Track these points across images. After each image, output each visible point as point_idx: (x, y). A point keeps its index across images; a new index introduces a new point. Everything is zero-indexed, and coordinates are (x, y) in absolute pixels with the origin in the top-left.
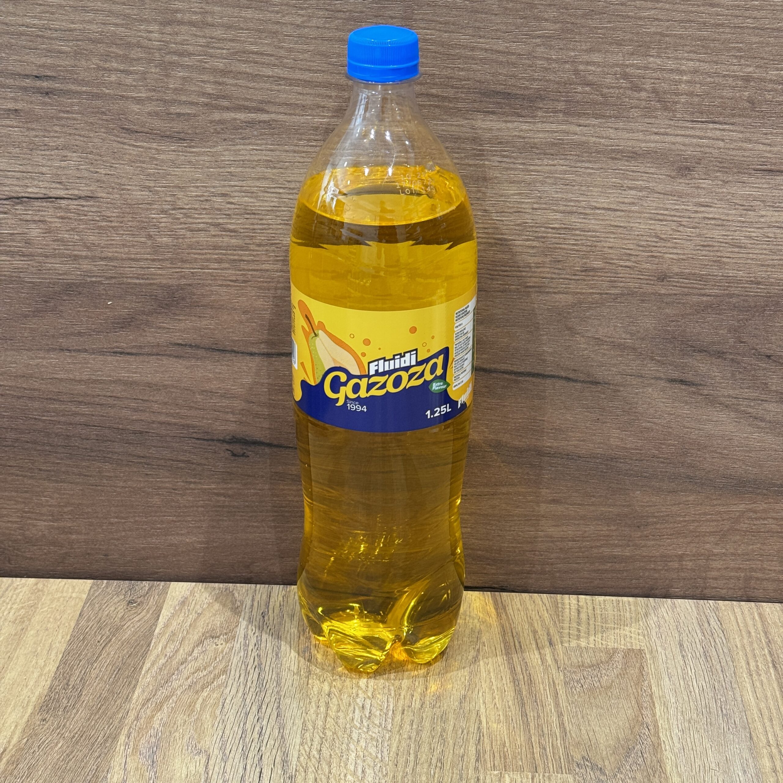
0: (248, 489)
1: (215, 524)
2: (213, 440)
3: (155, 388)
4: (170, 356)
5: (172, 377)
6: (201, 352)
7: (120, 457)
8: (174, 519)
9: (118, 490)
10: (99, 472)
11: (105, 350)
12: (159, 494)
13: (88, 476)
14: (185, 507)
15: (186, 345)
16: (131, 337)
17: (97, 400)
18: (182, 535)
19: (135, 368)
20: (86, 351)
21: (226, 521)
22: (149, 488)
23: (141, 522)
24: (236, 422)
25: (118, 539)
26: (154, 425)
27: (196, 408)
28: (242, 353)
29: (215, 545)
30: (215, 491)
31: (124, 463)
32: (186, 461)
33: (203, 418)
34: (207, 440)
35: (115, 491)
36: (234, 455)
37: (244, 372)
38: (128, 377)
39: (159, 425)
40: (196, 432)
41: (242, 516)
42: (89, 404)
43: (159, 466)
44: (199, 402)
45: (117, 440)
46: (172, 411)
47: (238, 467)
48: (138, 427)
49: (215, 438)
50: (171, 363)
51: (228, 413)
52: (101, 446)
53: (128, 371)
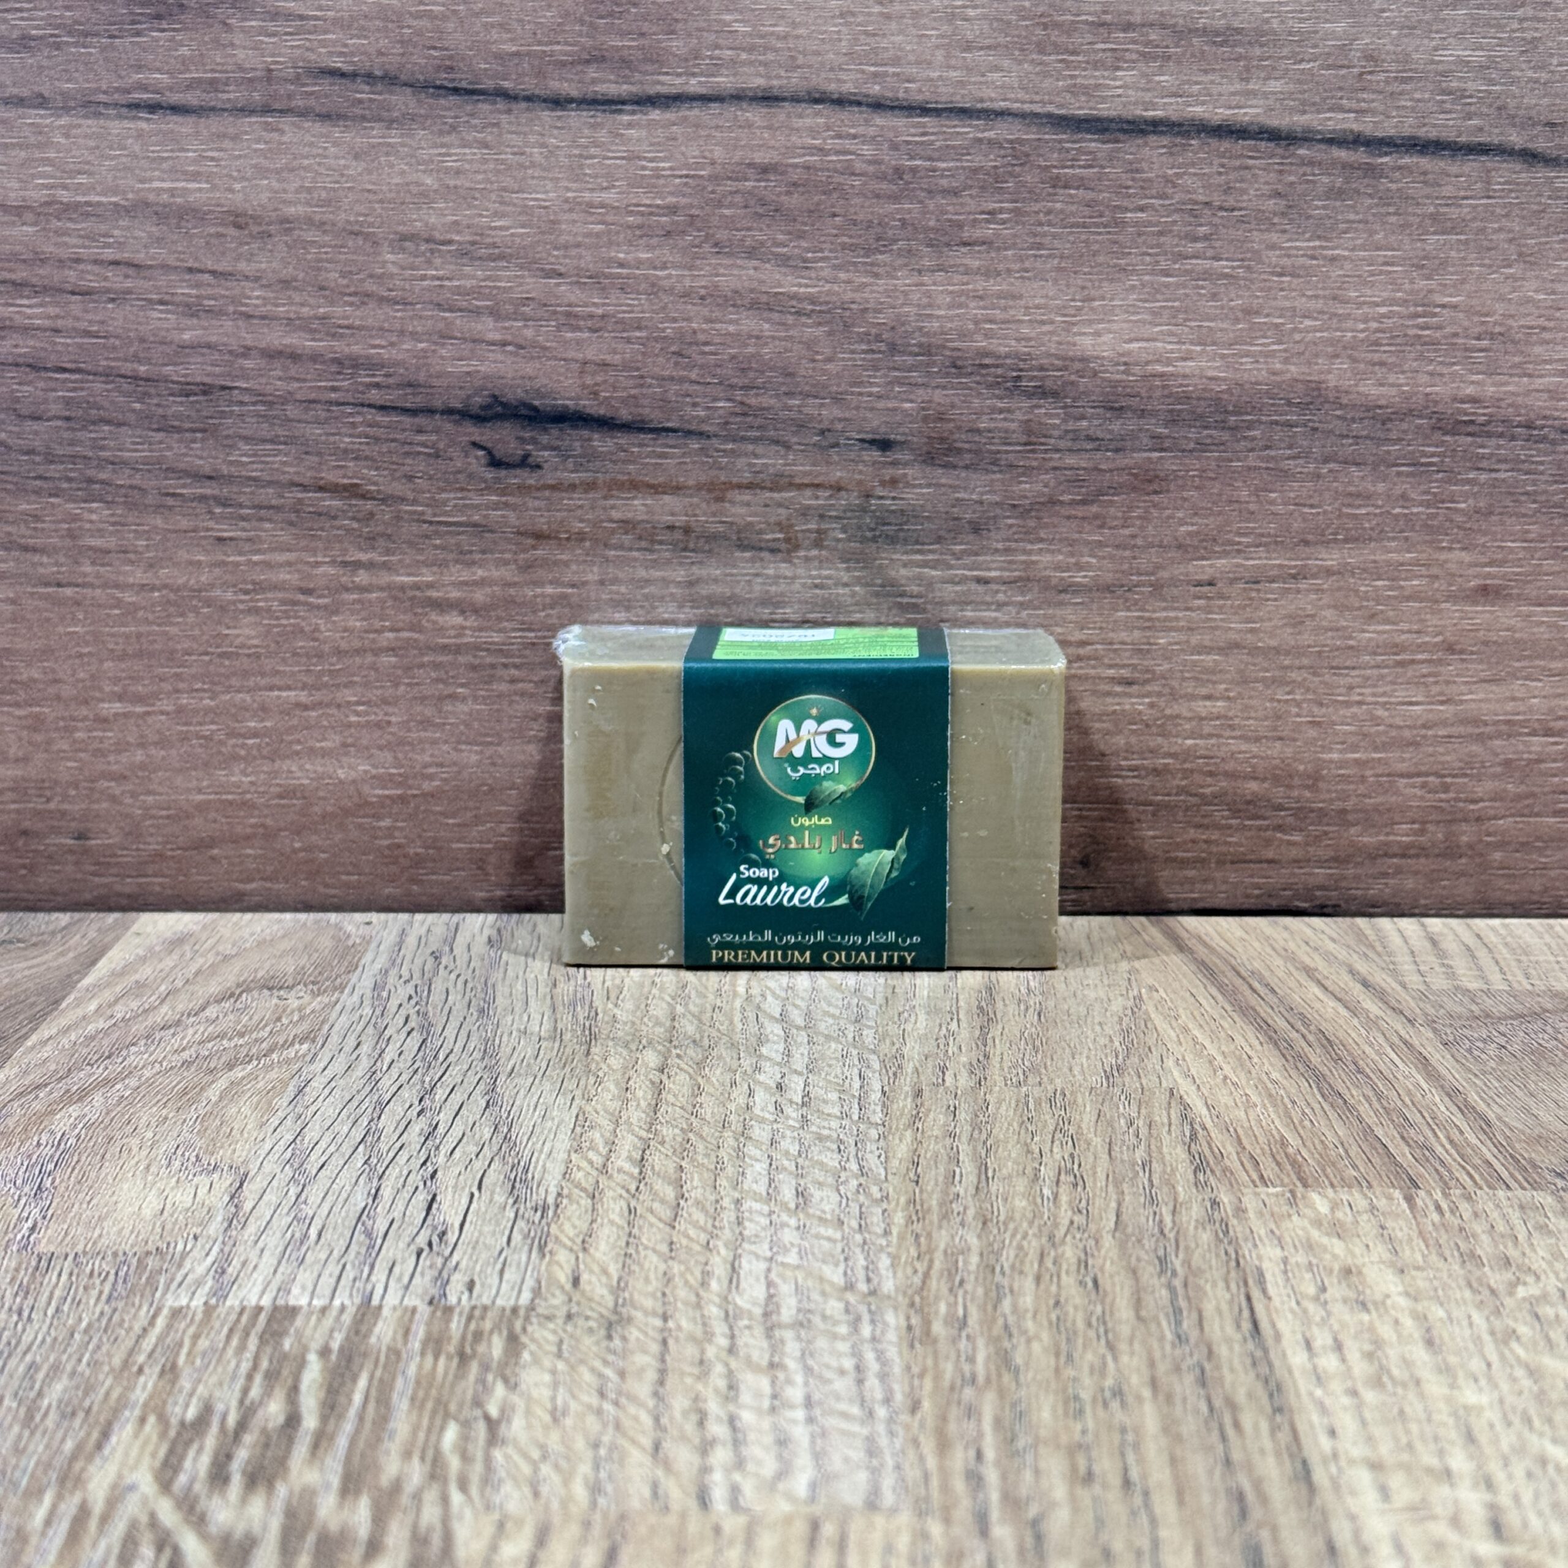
0: (536, 583)
1: (429, 712)
2: (430, 411)
3: (255, 229)
4: (303, 113)
5: (309, 190)
6: (401, 100)
7: (137, 480)
8: (303, 696)
9: (129, 597)
10: (71, 535)
11: (102, 98)
12: (257, 611)
13: (35, 550)
14: (339, 652)
15: (354, 75)
16: (184, 51)
17: (71, 275)
18: (325, 753)
19: (195, 161)
20: (41, 101)
21: (464, 699)
22: (226, 585)
23: (196, 711)
24: (504, 344)
25: (122, 778)
26: (248, 364)
27: (382, 300)
28: (528, 99)
29: (427, 786)
30: (435, 594)
31: (150, 500)
32: (346, 488)
33: (402, 333)
34: (413, 412)
35: (119, 604)
36: (495, 463)
37: (533, 165)
38: (172, 192)
39: (262, 363)
40: (377, 385)
41: (513, 681)
42: (45, 290)
43: (260, 507)
44: (392, 276)
45: (132, 418)
46: (305, 310)
47: (506, 505)
48: (197, 370)
49: (438, 403)
50: (308, 138)
51: (477, 312)
52: (79, 442)
53: (173, 170)
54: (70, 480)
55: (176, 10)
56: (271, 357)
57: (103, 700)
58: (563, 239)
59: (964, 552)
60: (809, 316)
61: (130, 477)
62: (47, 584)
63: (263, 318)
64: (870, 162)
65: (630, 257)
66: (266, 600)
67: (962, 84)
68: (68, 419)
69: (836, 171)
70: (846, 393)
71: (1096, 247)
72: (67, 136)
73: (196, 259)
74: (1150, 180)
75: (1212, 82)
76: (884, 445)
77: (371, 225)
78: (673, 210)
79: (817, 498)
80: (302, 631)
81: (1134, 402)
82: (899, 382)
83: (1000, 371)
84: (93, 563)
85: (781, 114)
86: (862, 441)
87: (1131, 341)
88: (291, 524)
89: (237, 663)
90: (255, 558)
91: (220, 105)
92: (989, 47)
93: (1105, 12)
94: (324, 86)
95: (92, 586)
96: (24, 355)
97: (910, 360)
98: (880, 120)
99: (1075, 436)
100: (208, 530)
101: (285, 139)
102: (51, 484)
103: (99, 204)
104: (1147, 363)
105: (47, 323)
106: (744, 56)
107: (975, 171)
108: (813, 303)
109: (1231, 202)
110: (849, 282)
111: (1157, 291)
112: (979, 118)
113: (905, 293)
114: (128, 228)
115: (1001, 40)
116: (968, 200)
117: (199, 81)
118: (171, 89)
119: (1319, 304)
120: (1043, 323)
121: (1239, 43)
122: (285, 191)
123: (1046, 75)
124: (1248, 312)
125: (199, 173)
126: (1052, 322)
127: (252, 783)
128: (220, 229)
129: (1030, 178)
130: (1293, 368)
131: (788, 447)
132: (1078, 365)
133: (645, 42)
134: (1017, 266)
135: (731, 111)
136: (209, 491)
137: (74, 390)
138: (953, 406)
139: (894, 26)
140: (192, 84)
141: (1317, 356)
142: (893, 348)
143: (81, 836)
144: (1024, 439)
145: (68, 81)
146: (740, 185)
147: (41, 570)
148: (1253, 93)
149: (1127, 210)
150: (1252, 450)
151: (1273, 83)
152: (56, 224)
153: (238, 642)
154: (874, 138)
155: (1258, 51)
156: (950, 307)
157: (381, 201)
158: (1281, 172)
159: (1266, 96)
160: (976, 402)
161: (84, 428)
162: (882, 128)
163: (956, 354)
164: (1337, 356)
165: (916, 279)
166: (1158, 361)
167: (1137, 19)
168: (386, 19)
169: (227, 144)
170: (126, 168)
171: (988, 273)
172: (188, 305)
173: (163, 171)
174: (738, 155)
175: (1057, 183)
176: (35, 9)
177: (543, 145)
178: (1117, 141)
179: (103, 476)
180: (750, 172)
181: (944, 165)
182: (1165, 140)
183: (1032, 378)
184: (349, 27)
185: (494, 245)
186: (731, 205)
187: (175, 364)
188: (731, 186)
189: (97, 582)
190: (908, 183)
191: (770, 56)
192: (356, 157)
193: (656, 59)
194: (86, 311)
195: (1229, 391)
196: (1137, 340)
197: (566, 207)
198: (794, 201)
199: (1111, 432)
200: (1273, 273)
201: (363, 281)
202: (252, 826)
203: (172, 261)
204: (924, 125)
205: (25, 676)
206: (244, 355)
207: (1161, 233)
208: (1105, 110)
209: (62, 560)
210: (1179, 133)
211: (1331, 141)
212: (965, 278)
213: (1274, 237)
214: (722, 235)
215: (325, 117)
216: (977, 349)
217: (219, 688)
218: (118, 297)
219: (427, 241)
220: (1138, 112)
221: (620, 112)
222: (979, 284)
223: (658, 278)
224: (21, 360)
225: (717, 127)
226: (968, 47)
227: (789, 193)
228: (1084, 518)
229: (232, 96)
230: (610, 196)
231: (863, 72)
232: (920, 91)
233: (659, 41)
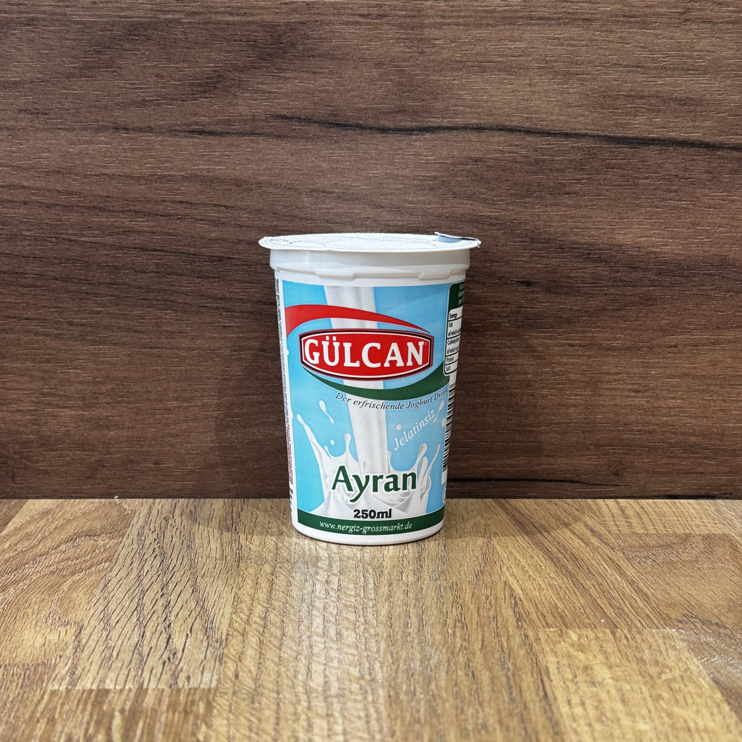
54: (157, 300)
55: (212, 89)
56: (250, 244)
57: (169, 401)
58: (384, 192)
59: (564, 332)
60: (495, 226)
61: (185, 299)
62: (145, 348)
63: (248, 227)
64: (524, 157)
65: (414, 199)
66: (245, 354)
67: (566, 122)
68: (157, 272)
69: (509, 161)
70: (511, 260)
71: (626, 195)
72: (161, 145)
73: (218, 200)
74: (650, 165)
75: (679, 122)
76: (528, 284)
77: (298, 185)
78: (434, 178)
79: (497, 308)
80: (260, 368)
81: (642, 265)
82: (534, 255)
83: (581, 251)
84: (166, 338)
85: (484, 136)
86: (518, 282)
87: (640, 237)
88: (257, 320)
89: (231, 383)
90: (240, 335)
91: (231, 131)
92: (579, 106)
93: (631, 91)
94: (279, 123)
95: (166, 348)
96: (138, 244)
97: (540, 246)
98: (529, 138)
99: (615, 280)
100: (219, 322)
101: (260, 146)
102: (148, 302)
103: (175, 175)
104: (648, 247)
105: (149, 229)
106: (468, 110)
107: (571, 161)
108: (497, 220)
109: (687, 175)
110: (513, 210)
111: (653, 215)
112: (574, 138)
113: (539, 215)
114: (188, 186)
115: (584, 103)
116: (567, 174)
117: (222, 121)
118: (209, 124)
119: (726, 221)
120: (601, 229)
121: (691, 105)
122: (259, 170)
123: (604, 118)
124: (694, 224)
125: (221, 162)
126: (605, 229)
127: (236, 438)
128: (229, 187)
129: (597, 164)
130: (714, 249)
131: (484, 284)
132: (616, 248)
133: (424, 103)
134: (590, 203)
135: (462, 133)
136: (220, 305)
137: (160, 259)
138: (559, 266)
139: (536, 96)
140: (219, 122)
141: (725, 244)
142: (533, 241)
143: (157, 463)
144: (592, 281)
145: (162, 120)
146: (465, 167)
147: (143, 341)
148: (698, 127)
149: (640, 179)
150: (694, 286)
151: (706, 122)
152: (154, 185)
153: (231, 373)
154: (526, 146)
155: (700, 108)
156: (559, 222)
157: (303, 174)
158: (709, 162)
159: (703, 128)
160: (570, 265)
161: (164, 276)
162: (530, 141)
163: (561, 243)
164: (734, 244)
165: (544, 209)
166: (653, 246)
167: (646, 93)
168: (307, 93)
169: (234, 149)
170: (187, 160)
171: (576, 207)
172: (213, 221)
173: (204, 161)
174: (465, 154)
175: (609, 167)
176: (148, 88)
177: (377, 149)
178: (636, 148)
179: (172, 298)
180: (470, 162)
181: (557, 158)
182: (658, 148)
183: (595, 254)
184: (291, 96)
185: (353, 194)
186: (461, 176)
187: (207, 248)
188: (461, 167)
189: (167, 346)
190: (541, 166)
191: (480, 110)
192: (292, 155)
193: (429, 111)
194: (167, 224)
195: (685, 260)
196: (644, 237)
197: (386, 176)
198: (490, 174)
199: (631, 278)
200: (705, 207)
201: (293, 210)
202: (235, 458)
203: (207, 201)
204: (549, 140)
205: (133, 390)
206: (238, 244)
207: (655, 189)
208: (631, 134)
209: (152, 336)
210: (664, 145)
211: (732, 148)
212: (566, 209)
213: (707, 191)
214: (456, 189)
215: (278, 137)
216: (571, 240)
217: (222, 395)
218: (182, 218)
219: (323, 192)
220: (646, 135)
221: (412, 134)
222: (573, 211)
223: (427, 208)
224: (136, 246)
225: (455, 141)
226: (570, 106)
227: (487, 171)
228: (618, 317)
229: (236, 127)
230: (406, 172)
231: (522, 117)
232: (547, 125)
233: (430, 103)
